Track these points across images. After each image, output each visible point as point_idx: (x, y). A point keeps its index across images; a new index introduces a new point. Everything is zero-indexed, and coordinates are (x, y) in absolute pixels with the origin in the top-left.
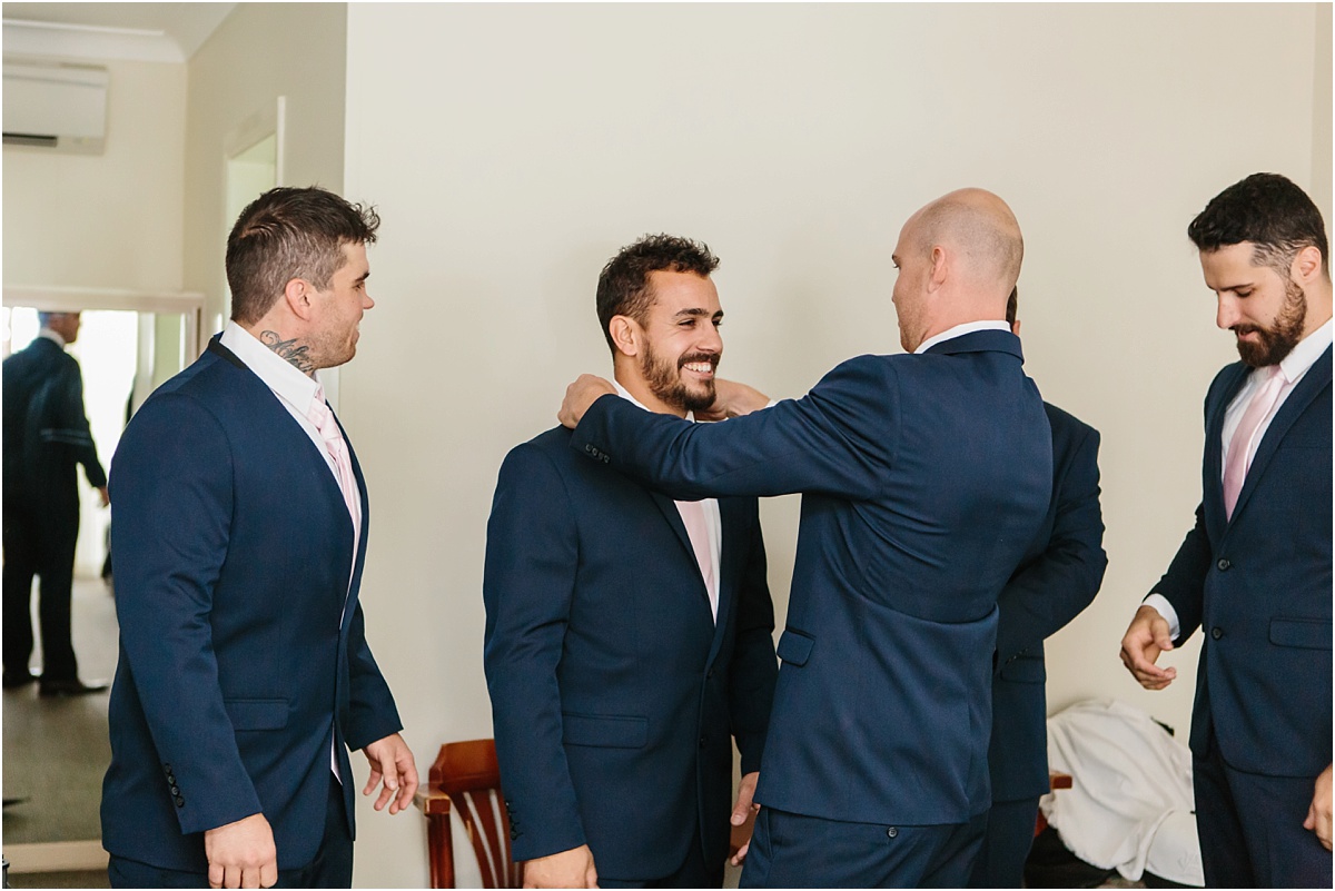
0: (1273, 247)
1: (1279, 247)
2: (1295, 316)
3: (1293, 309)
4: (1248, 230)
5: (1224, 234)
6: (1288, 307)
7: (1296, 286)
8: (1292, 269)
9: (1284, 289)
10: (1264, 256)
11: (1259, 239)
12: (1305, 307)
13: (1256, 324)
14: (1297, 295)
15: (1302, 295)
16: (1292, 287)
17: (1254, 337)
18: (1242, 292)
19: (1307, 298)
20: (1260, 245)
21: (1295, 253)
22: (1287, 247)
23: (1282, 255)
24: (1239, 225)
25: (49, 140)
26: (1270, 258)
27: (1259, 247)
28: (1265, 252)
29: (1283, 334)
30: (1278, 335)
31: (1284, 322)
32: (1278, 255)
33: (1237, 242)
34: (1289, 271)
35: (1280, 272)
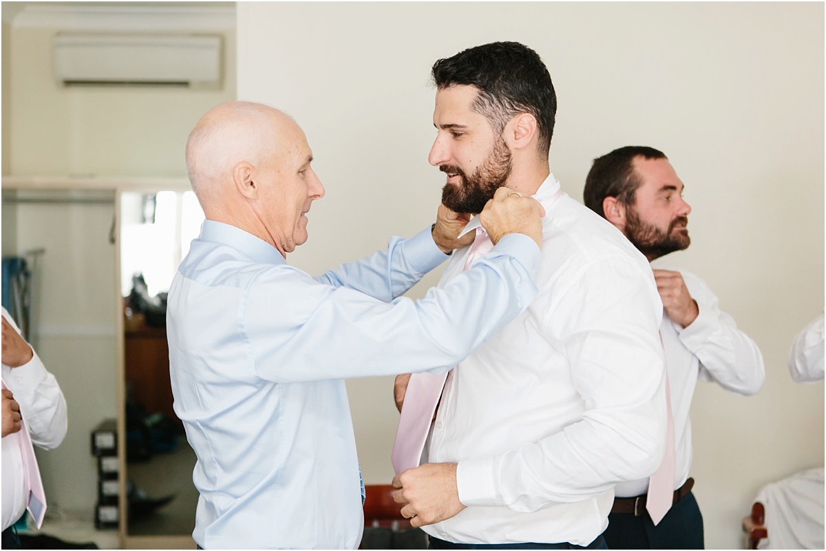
0: (495, 99)
1: (500, 102)
2: (497, 173)
3: (497, 165)
4: (479, 76)
5: (457, 72)
6: (492, 161)
7: (505, 145)
8: (507, 128)
9: (493, 143)
10: (483, 105)
11: (485, 87)
12: (509, 169)
13: (461, 168)
14: (504, 154)
15: (509, 156)
16: (500, 144)
17: (457, 181)
18: (455, 131)
19: (513, 161)
20: (484, 93)
21: (514, 115)
22: (507, 105)
23: (501, 112)
24: (473, 68)
25: (184, 84)
26: (489, 109)
27: (482, 95)
28: (486, 101)
29: (482, 186)
30: (477, 185)
31: (485, 175)
32: (499, 108)
33: (467, 83)
34: (503, 129)
35: (494, 126)
